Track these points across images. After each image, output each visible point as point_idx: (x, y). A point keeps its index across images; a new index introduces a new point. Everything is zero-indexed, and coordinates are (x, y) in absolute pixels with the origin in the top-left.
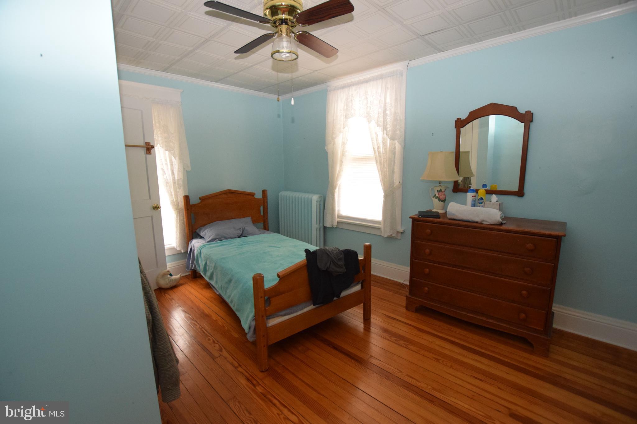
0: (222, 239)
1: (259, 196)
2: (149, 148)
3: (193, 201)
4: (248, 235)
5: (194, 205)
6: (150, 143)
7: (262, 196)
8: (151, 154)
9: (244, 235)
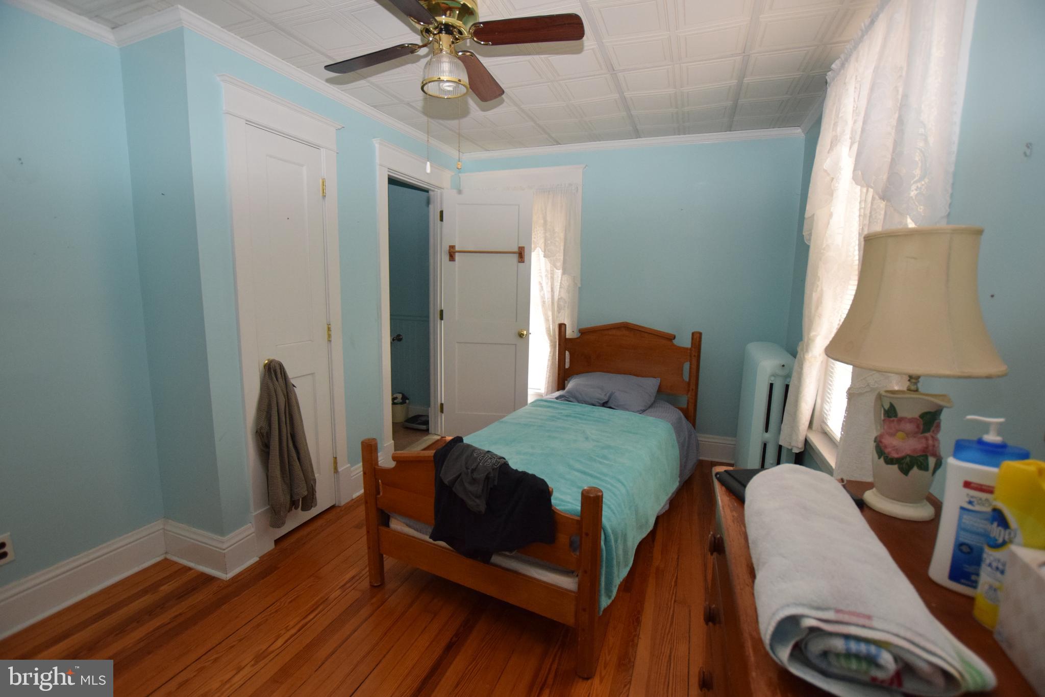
0: (571, 399)
1: (684, 341)
2: (521, 255)
3: (570, 333)
4: (615, 406)
5: (571, 340)
6: (524, 247)
7: (690, 344)
8: (524, 262)
9: (610, 404)
